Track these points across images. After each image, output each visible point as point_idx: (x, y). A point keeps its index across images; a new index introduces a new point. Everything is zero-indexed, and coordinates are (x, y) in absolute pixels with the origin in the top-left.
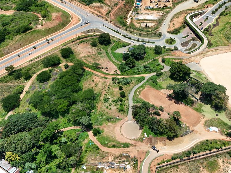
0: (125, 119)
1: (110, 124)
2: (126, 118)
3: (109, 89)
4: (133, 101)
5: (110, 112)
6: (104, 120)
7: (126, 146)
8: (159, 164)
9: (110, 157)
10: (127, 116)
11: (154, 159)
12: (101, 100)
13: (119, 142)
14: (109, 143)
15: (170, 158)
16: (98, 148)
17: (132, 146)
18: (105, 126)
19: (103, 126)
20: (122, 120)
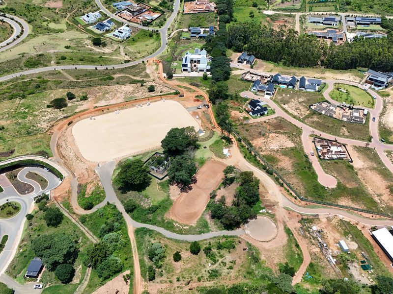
0: (245, 239)
1: (263, 258)
2: (242, 237)
3: (181, 279)
4: (204, 233)
5: (238, 261)
6: (260, 267)
7: (288, 232)
8: (296, 198)
9: (314, 250)
10: (239, 236)
11: (292, 202)
12: (214, 283)
13: (288, 240)
14: (296, 252)
15: (282, 188)
16: (311, 265)
17: (286, 225)
18: (269, 264)
19: (270, 267)
20: (250, 242)
